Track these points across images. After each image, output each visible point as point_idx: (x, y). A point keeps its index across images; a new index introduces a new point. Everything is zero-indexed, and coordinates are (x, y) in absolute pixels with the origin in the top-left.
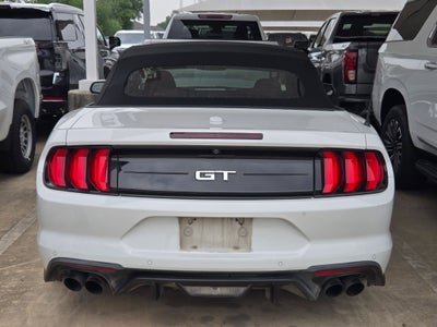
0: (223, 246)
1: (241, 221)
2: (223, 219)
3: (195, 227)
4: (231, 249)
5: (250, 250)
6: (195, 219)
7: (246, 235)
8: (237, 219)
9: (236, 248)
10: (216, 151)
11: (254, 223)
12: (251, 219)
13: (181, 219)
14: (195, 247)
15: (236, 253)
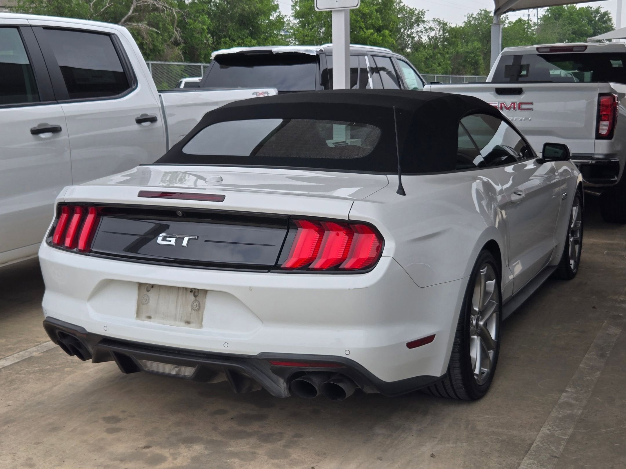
0: (175, 319)
1: (196, 292)
2: (179, 288)
3: (152, 295)
4: (183, 324)
5: (201, 326)
6: (153, 286)
7: (199, 309)
8: (192, 290)
9: (188, 323)
10: (180, 213)
11: (208, 295)
12: (206, 292)
13: (140, 285)
14: (149, 317)
15: (187, 328)
